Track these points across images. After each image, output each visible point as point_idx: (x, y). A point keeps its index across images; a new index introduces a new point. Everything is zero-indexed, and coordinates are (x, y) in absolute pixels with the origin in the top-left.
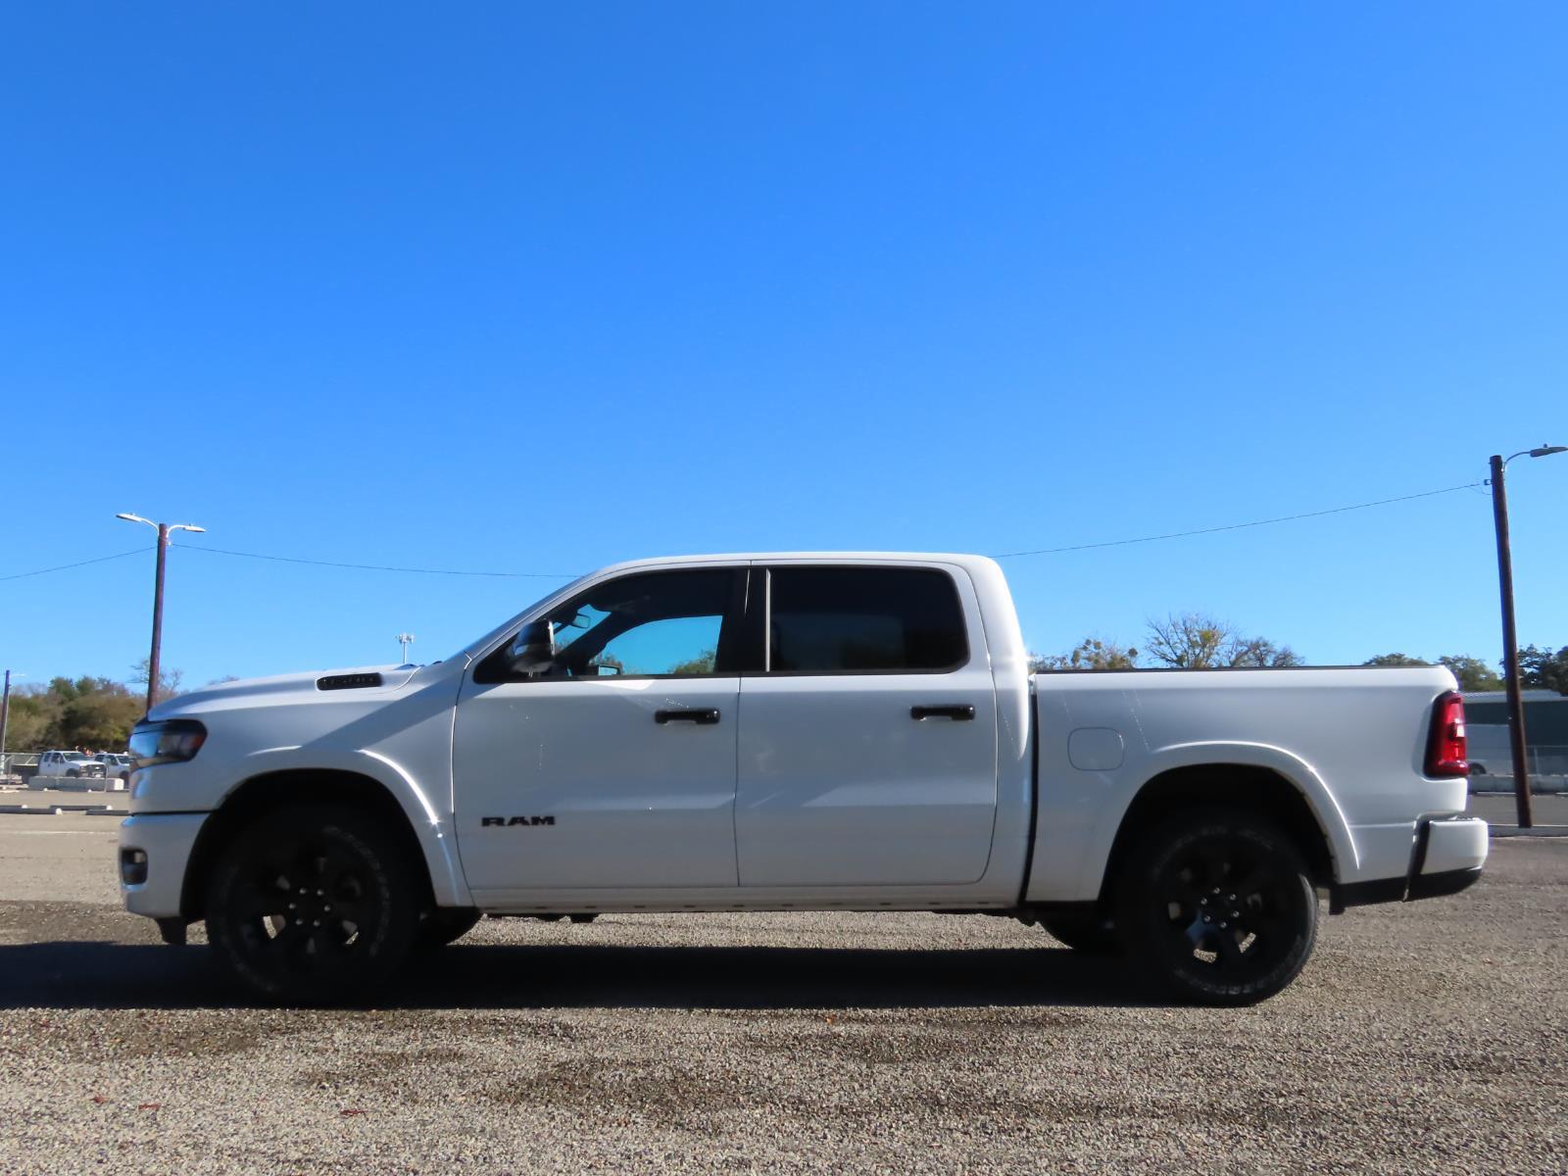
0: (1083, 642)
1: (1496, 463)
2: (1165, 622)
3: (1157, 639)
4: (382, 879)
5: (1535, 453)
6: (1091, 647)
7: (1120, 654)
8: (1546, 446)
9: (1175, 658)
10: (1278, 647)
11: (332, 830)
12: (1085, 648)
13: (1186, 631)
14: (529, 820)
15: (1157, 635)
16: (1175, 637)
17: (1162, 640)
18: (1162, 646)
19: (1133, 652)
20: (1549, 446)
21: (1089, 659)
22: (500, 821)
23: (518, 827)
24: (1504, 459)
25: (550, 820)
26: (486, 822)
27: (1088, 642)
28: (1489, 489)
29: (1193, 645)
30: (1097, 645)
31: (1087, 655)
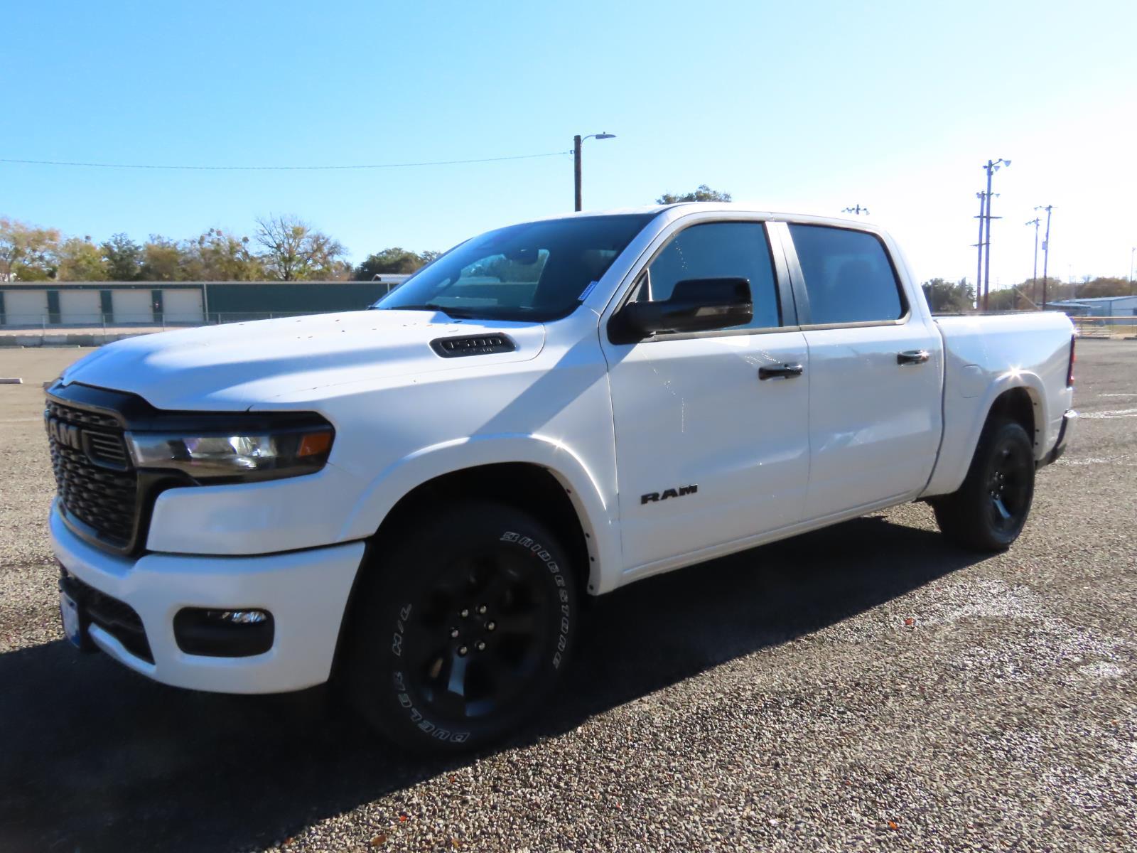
0: (208, 231)
1: (578, 140)
2: (268, 219)
3: (263, 231)
4: (560, 582)
5: (599, 137)
6: (214, 234)
7: (236, 240)
8: (604, 133)
9: (276, 246)
10: (332, 241)
11: (509, 536)
12: (210, 235)
13: (283, 226)
14: (678, 491)
15: (263, 229)
16: (275, 230)
17: (266, 232)
18: (265, 236)
19: (246, 240)
20: (606, 133)
21: (212, 243)
22: (655, 497)
23: (670, 499)
24: (582, 138)
25: (693, 489)
26: (645, 499)
27: (212, 230)
28: (573, 156)
29: (288, 237)
30: (219, 233)
31: (210, 240)
